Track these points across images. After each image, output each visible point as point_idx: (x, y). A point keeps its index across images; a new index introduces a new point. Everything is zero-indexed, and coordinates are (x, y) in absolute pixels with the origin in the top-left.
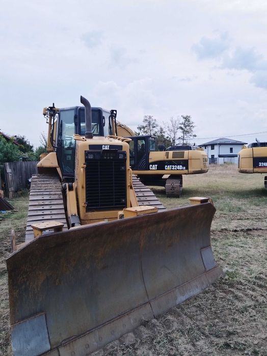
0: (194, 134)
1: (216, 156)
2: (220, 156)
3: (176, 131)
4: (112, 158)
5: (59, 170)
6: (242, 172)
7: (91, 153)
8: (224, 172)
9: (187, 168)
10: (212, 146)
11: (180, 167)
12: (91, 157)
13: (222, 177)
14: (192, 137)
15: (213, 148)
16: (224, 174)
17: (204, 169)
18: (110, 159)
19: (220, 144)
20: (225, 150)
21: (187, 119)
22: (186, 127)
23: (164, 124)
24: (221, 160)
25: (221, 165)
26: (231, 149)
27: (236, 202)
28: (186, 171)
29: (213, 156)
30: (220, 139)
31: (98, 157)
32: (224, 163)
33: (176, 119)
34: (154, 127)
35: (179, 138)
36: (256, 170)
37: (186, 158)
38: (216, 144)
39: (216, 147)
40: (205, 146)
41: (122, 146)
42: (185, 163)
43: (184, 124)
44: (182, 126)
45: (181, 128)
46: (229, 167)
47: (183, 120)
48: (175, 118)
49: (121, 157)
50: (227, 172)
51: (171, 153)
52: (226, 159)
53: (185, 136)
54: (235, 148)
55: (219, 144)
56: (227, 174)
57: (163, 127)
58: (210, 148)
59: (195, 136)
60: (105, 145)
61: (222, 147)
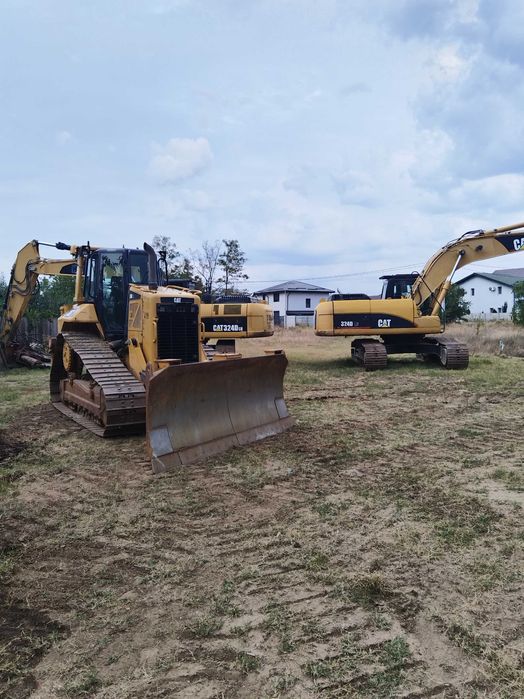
0: (244, 273)
1: (282, 313)
2: (289, 313)
3: (213, 266)
4: (184, 311)
5: (99, 326)
6: (319, 334)
7: (163, 306)
8: (296, 339)
9: (245, 329)
10: (276, 295)
11: (235, 328)
12: (162, 310)
13: (292, 347)
14: (241, 279)
15: (276, 299)
16: (296, 342)
17: (268, 331)
18: (182, 312)
19: (289, 292)
20: (298, 303)
21: (232, 245)
22: (230, 261)
23: (192, 254)
24: (290, 321)
25: (291, 329)
26: (308, 301)
27: (310, 374)
28: (244, 333)
29: (277, 313)
30: (290, 283)
31: (170, 311)
32: (297, 325)
33: (213, 245)
34: (173, 257)
35: (220, 280)
36: (337, 331)
37: (243, 313)
38: (283, 292)
39: (282, 298)
40: (264, 294)
41: (193, 299)
42: (242, 322)
43: (228, 256)
44: (225, 259)
45: (223, 262)
46: (303, 331)
47: (225, 250)
48: (211, 244)
49: (193, 310)
50: (301, 338)
51: (222, 306)
52: (300, 319)
53: (230, 277)
54: (314, 299)
55: (287, 292)
56: (300, 343)
57: (189, 258)
58: (271, 298)
59: (246, 276)
60: (177, 298)
61: (292, 298)
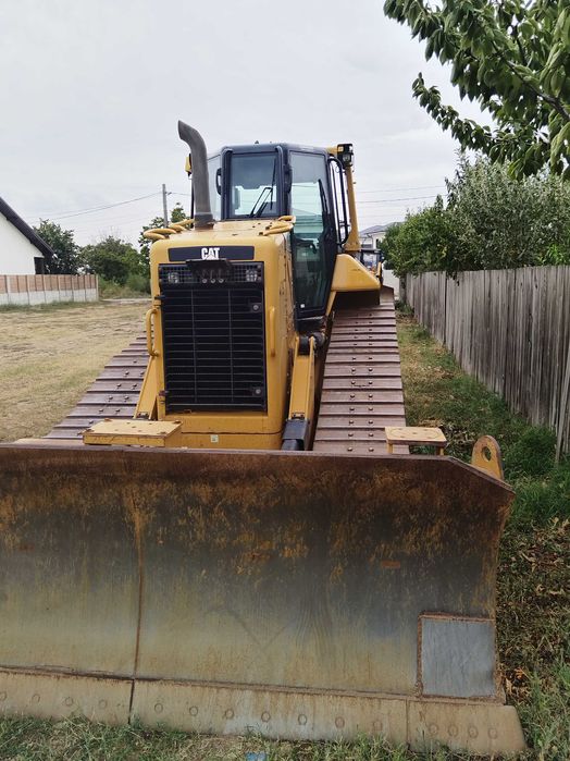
4: (221, 281)
7: (175, 268)
12: (173, 278)
18: (217, 284)
31: (190, 280)
41: (253, 248)
49: (251, 277)
60: (208, 248)
